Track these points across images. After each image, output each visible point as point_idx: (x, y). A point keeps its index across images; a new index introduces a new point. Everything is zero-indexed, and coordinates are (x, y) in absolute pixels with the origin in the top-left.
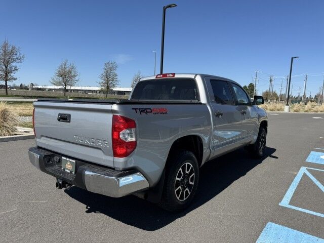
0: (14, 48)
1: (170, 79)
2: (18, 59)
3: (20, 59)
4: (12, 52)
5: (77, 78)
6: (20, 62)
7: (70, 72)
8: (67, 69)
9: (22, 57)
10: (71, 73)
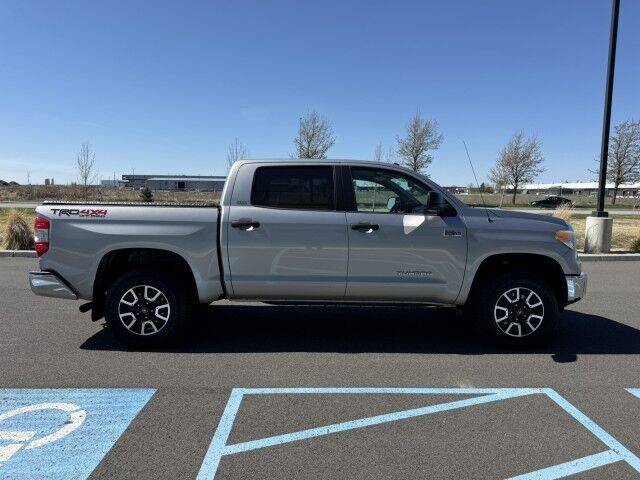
0: (428, 125)
2: (433, 142)
3: (436, 143)
4: (426, 132)
5: (539, 166)
6: (436, 148)
7: (526, 156)
8: (521, 152)
9: (440, 137)
10: (528, 157)
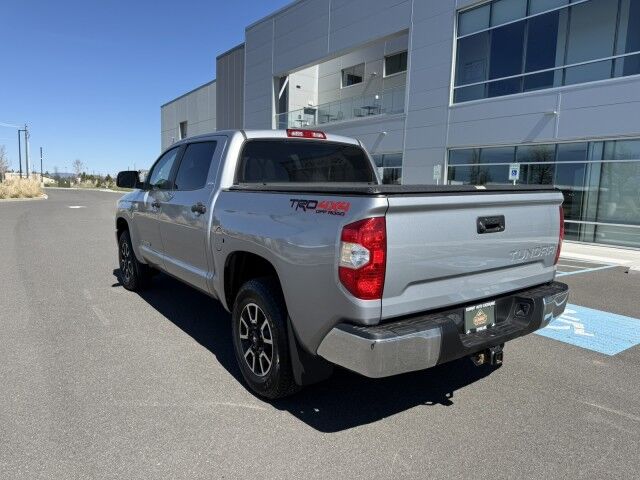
1: (318, 142)
